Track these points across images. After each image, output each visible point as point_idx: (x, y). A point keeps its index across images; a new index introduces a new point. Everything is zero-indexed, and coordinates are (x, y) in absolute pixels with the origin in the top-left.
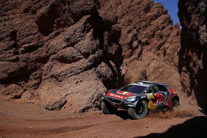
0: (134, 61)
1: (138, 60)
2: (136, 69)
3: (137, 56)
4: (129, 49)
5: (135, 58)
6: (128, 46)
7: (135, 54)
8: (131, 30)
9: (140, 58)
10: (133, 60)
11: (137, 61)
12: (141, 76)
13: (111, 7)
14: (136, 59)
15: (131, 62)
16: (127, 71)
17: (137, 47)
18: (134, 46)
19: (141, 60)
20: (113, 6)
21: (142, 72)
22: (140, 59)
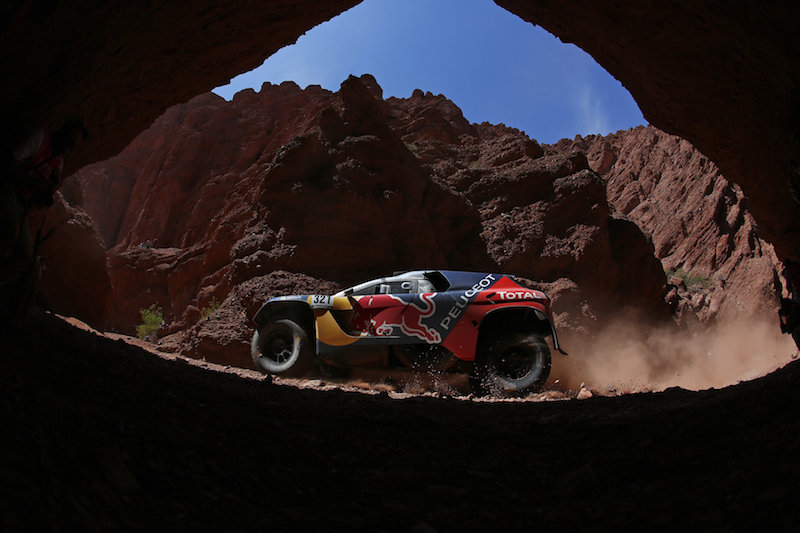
0: (742, 264)
1: (753, 257)
2: (749, 287)
3: (746, 245)
4: (720, 235)
5: (742, 255)
6: (714, 227)
7: (742, 242)
8: (713, 182)
9: (757, 247)
10: (737, 264)
11: (751, 260)
12: (763, 303)
13: (666, 155)
14: (748, 255)
15: (733, 269)
16: (722, 301)
17: (740, 221)
18: (730, 222)
19: (761, 254)
20: (670, 152)
21: (763, 289)
22: (756, 251)
